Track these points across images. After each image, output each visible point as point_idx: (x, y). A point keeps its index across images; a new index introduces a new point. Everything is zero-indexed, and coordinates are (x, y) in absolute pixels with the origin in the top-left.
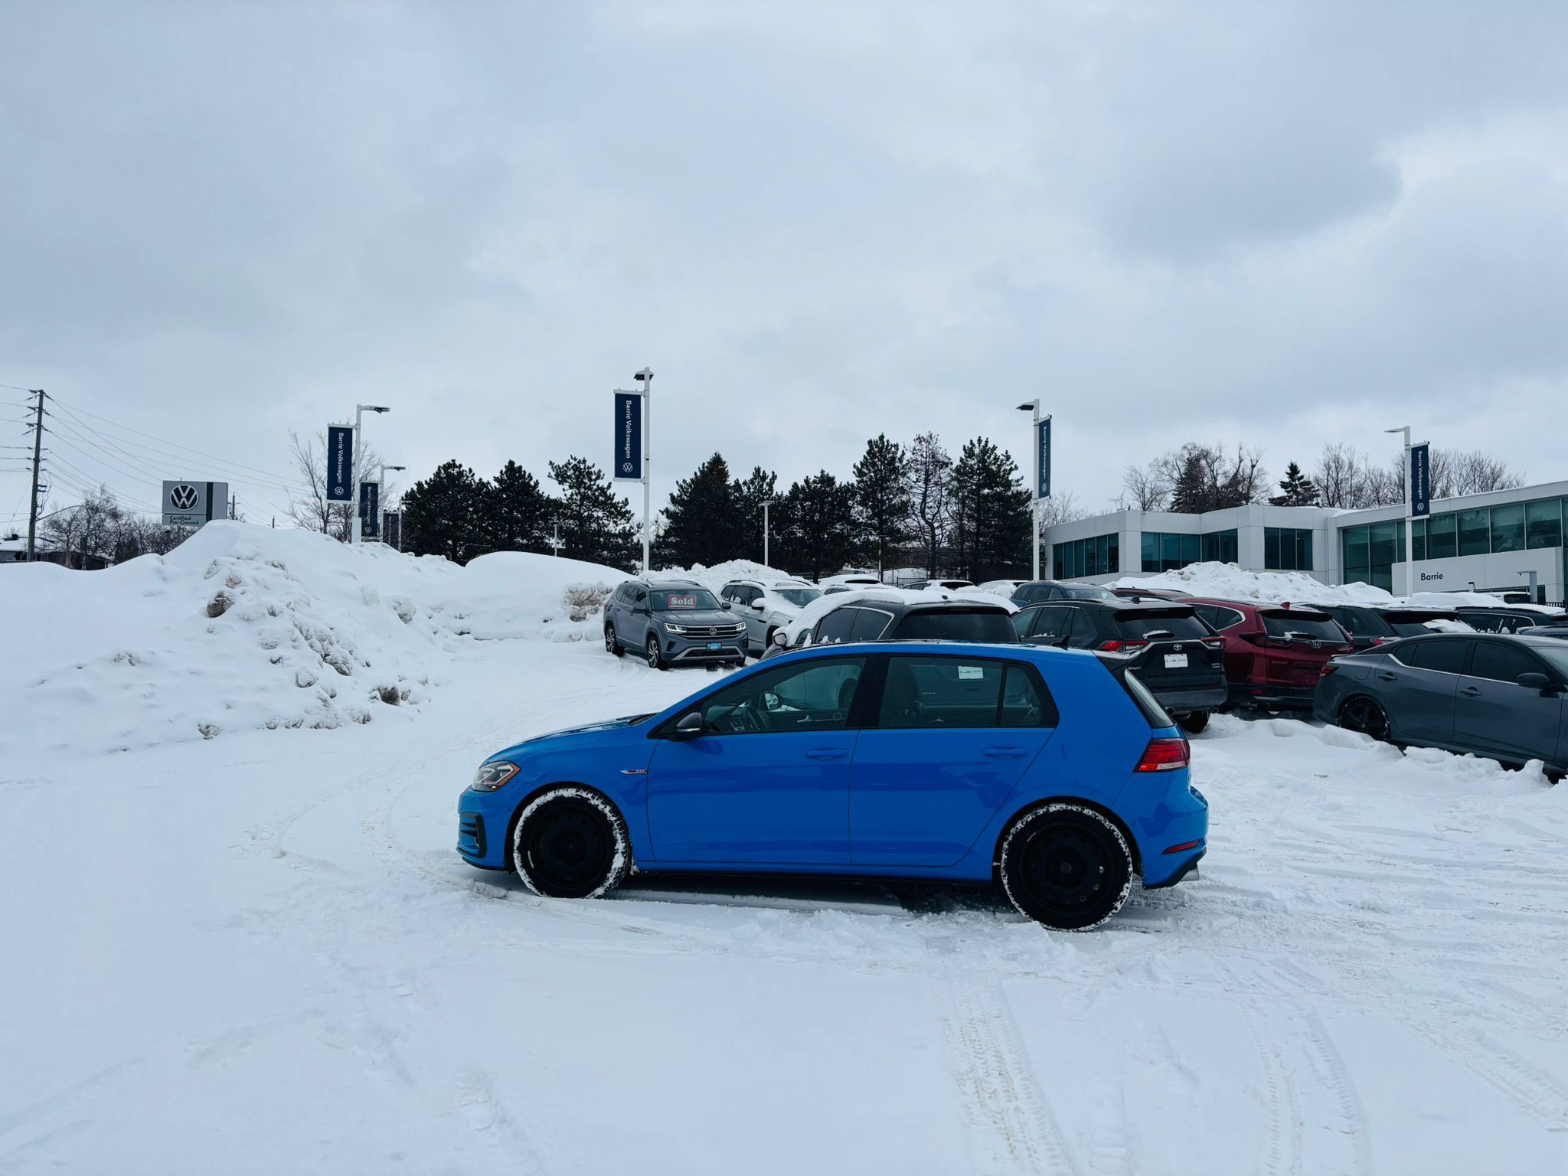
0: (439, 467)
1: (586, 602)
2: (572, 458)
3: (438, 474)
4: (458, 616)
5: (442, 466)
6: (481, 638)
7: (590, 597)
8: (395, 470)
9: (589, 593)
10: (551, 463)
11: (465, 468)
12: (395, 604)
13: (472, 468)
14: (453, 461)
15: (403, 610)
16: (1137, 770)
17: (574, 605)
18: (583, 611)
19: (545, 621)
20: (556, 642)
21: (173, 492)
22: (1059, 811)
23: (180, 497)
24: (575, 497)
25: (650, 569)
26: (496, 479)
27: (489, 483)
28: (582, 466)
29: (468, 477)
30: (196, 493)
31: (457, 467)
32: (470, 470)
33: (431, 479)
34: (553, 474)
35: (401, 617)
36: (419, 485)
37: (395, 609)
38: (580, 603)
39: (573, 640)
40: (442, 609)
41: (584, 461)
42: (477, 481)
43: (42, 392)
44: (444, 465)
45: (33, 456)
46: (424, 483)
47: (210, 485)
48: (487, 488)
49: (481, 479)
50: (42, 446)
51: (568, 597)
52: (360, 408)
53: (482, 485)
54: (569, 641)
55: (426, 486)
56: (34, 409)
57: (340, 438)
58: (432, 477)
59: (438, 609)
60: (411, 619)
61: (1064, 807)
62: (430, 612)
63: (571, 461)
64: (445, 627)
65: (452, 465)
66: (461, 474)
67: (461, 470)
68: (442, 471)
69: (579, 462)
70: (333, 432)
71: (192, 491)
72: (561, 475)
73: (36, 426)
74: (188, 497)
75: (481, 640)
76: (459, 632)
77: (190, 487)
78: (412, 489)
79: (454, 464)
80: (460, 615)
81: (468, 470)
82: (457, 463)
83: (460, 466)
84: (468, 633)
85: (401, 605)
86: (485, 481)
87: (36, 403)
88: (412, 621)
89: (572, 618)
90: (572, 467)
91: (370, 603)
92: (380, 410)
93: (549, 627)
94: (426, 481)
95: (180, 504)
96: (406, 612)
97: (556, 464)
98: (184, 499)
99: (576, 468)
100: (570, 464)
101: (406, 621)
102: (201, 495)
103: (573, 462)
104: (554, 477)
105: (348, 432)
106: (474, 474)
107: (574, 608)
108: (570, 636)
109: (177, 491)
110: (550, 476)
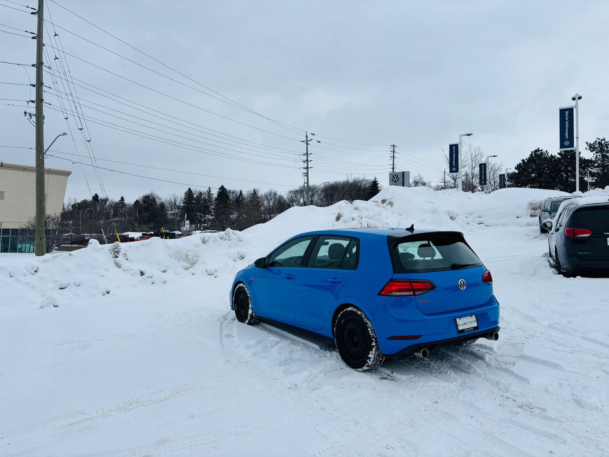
0: (532, 152)
1: (538, 208)
2: (597, 139)
3: (531, 155)
4: (479, 217)
5: (533, 151)
6: (488, 225)
7: (540, 206)
8: (494, 157)
9: (540, 204)
10: (587, 143)
11: (544, 150)
12: (448, 213)
13: (547, 150)
14: (538, 148)
15: (451, 215)
16: (379, 294)
17: (532, 210)
18: (537, 212)
19: (518, 217)
20: (522, 227)
21: (392, 177)
22: (350, 310)
23: (394, 178)
24: (598, 157)
25: (579, 191)
26: (559, 154)
27: (555, 156)
28: (603, 142)
29: (546, 154)
30: (399, 176)
31: (540, 151)
32: (547, 151)
33: (528, 157)
34: (588, 148)
35: (451, 218)
36: (523, 161)
37: (448, 215)
38: (535, 209)
39: (530, 226)
40: (473, 214)
41: (604, 139)
42: (550, 155)
43: (394, 145)
44: (534, 151)
45: (392, 167)
46: (525, 160)
47: (403, 173)
48: (555, 158)
49: (551, 155)
50: (395, 164)
51: (529, 206)
52: (461, 136)
53: (552, 157)
54: (527, 226)
55: (526, 161)
56: (392, 151)
57: (454, 149)
58: (529, 157)
59: (470, 214)
60: (455, 219)
61: (352, 309)
62: (467, 215)
63: (597, 140)
64: (473, 221)
65: (538, 150)
66: (542, 154)
67: (542, 152)
68: (533, 153)
69: (601, 140)
70: (451, 146)
71: (398, 176)
72: (592, 147)
73: (393, 157)
74: (397, 178)
75: (488, 226)
76: (479, 223)
77: (397, 174)
78: (520, 163)
79: (539, 150)
80: (480, 216)
81: (545, 151)
82: (540, 149)
83: (542, 150)
84: (483, 223)
85: (450, 213)
86: (553, 155)
87: (392, 149)
88: (455, 220)
89: (531, 216)
90: (598, 143)
91: (434, 213)
92: (469, 135)
93: (519, 220)
94: (526, 159)
95: (394, 180)
96: (453, 216)
97: (589, 143)
98: (395, 179)
99: (600, 143)
100: (597, 142)
101: (453, 220)
102: (400, 176)
103: (598, 141)
104: (588, 149)
105: (457, 146)
106: (548, 153)
107: (532, 211)
108: (528, 224)
109: (393, 176)
110: (586, 149)
